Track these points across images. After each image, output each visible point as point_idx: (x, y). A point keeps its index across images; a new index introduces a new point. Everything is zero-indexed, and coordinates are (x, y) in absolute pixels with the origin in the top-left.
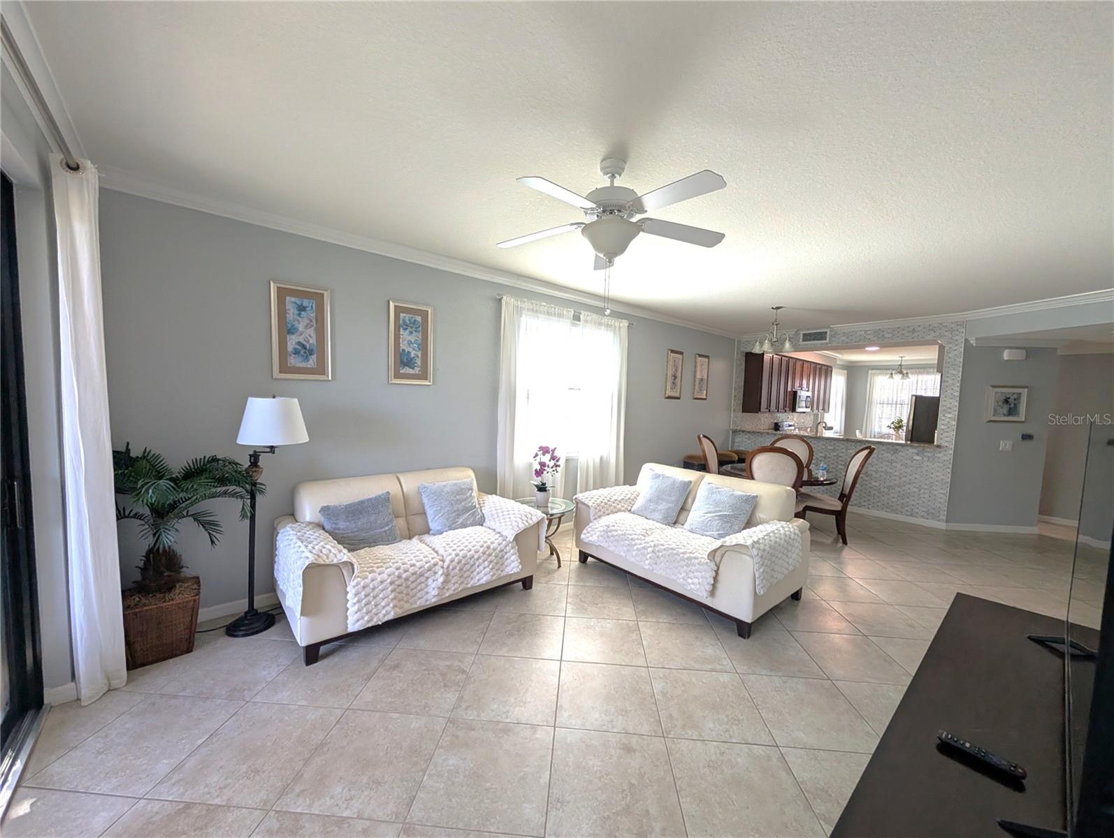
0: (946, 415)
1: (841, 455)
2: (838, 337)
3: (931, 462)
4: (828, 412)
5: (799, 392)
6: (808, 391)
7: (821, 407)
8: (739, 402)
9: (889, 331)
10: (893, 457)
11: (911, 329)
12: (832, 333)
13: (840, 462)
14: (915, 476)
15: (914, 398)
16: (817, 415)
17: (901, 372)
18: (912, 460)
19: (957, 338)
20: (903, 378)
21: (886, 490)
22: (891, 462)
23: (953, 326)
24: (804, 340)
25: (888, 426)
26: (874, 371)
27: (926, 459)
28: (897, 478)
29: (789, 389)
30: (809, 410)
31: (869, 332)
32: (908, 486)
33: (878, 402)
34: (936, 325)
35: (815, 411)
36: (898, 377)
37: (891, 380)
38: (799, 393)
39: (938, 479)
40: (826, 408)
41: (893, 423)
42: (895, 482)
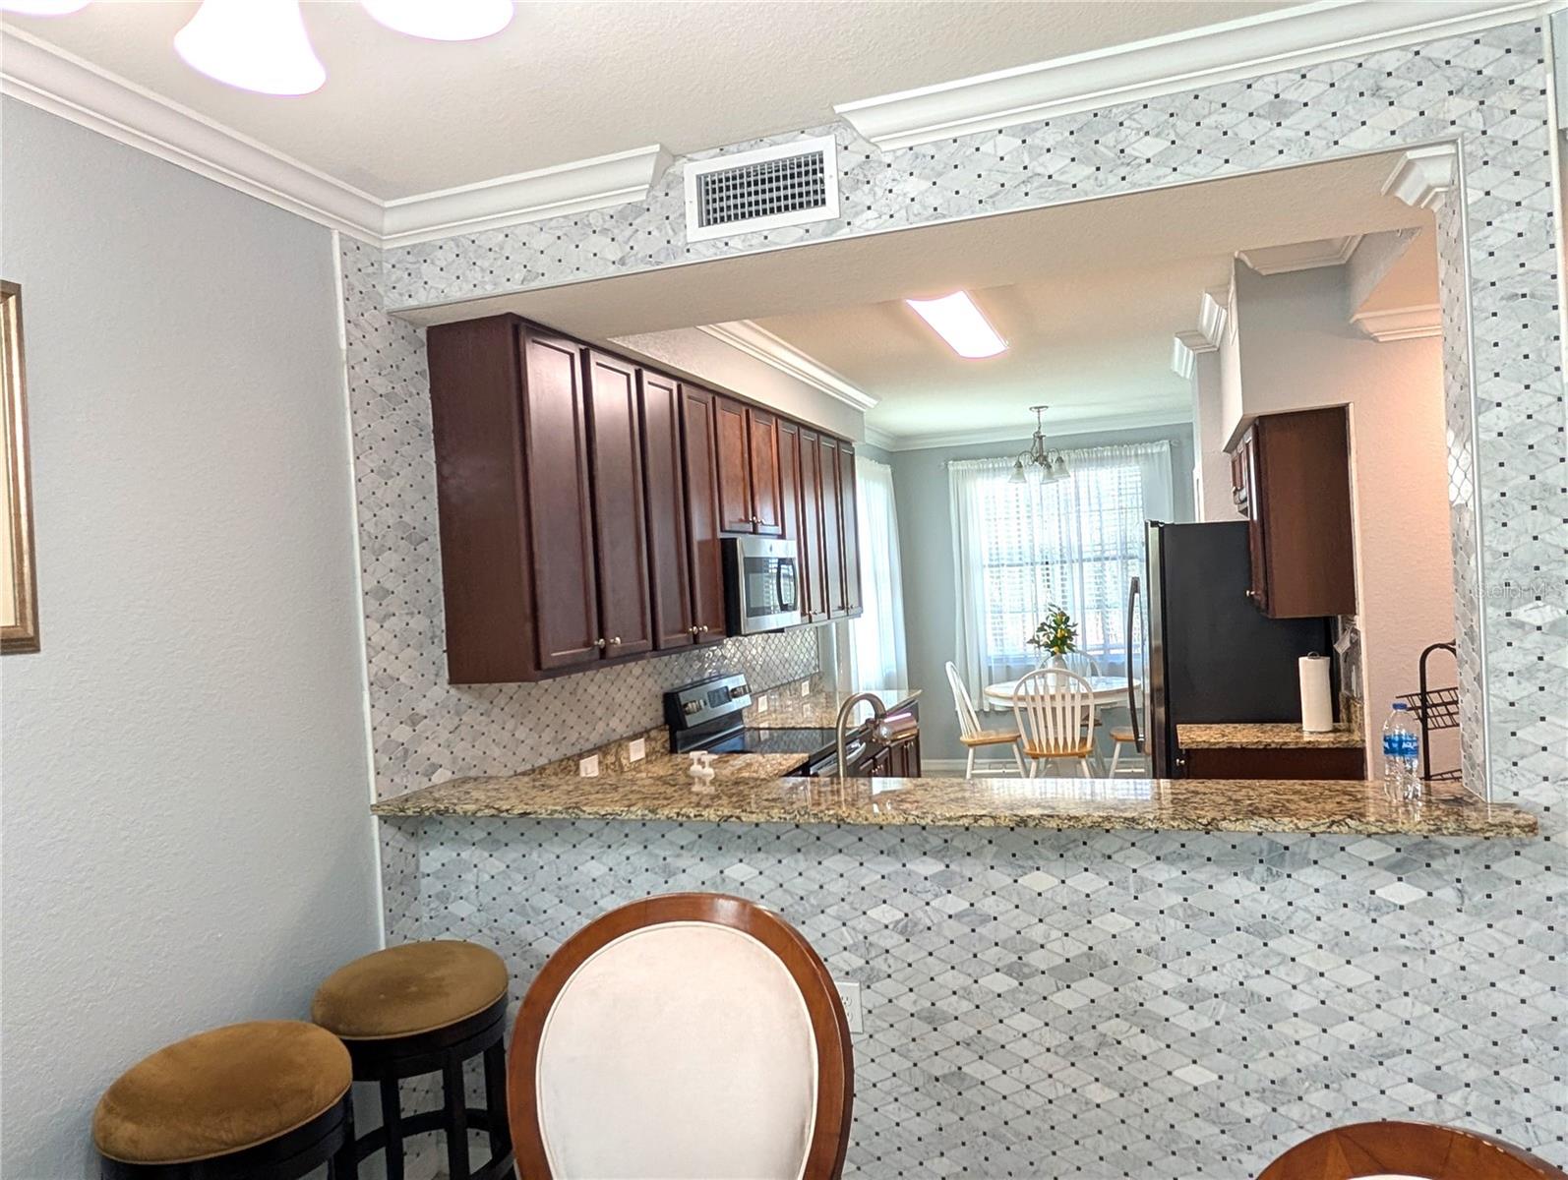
0: (1521, 614)
1: (989, 905)
2: (883, 178)
3: (1477, 912)
4: (858, 615)
5: (740, 539)
6: (782, 536)
7: (835, 600)
8: (419, 623)
9: (1146, 119)
10: (1270, 903)
11: (1261, 97)
12: (854, 159)
13: (991, 954)
14: (1404, 1007)
15: (1154, 532)
16: (826, 629)
17: (1041, 459)
18: (1376, 910)
19: (1513, 128)
20: (1049, 476)
21: (1256, 1109)
22: (1263, 929)
23: (1482, 56)
24: (712, 216)
25: (1032, 641)
26: (962, 465)
27: (1447, 894)
28: (1307, 1031)
29: (700, 532)
30: (794, 618)
31: (1049, 137)
32: (1369, 1075)
33: (986, 562)
34: (1391, 62)
35: (820, 618)
36: (1035, 475)
37: (1021, 485)
38: (745, 547)
39: (1526, 1017)
40: (852, 600)
41: (1041, 629)
42: (1302, 1058)
